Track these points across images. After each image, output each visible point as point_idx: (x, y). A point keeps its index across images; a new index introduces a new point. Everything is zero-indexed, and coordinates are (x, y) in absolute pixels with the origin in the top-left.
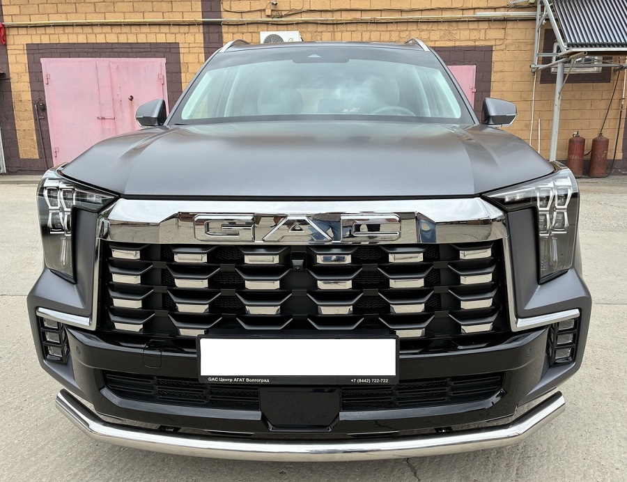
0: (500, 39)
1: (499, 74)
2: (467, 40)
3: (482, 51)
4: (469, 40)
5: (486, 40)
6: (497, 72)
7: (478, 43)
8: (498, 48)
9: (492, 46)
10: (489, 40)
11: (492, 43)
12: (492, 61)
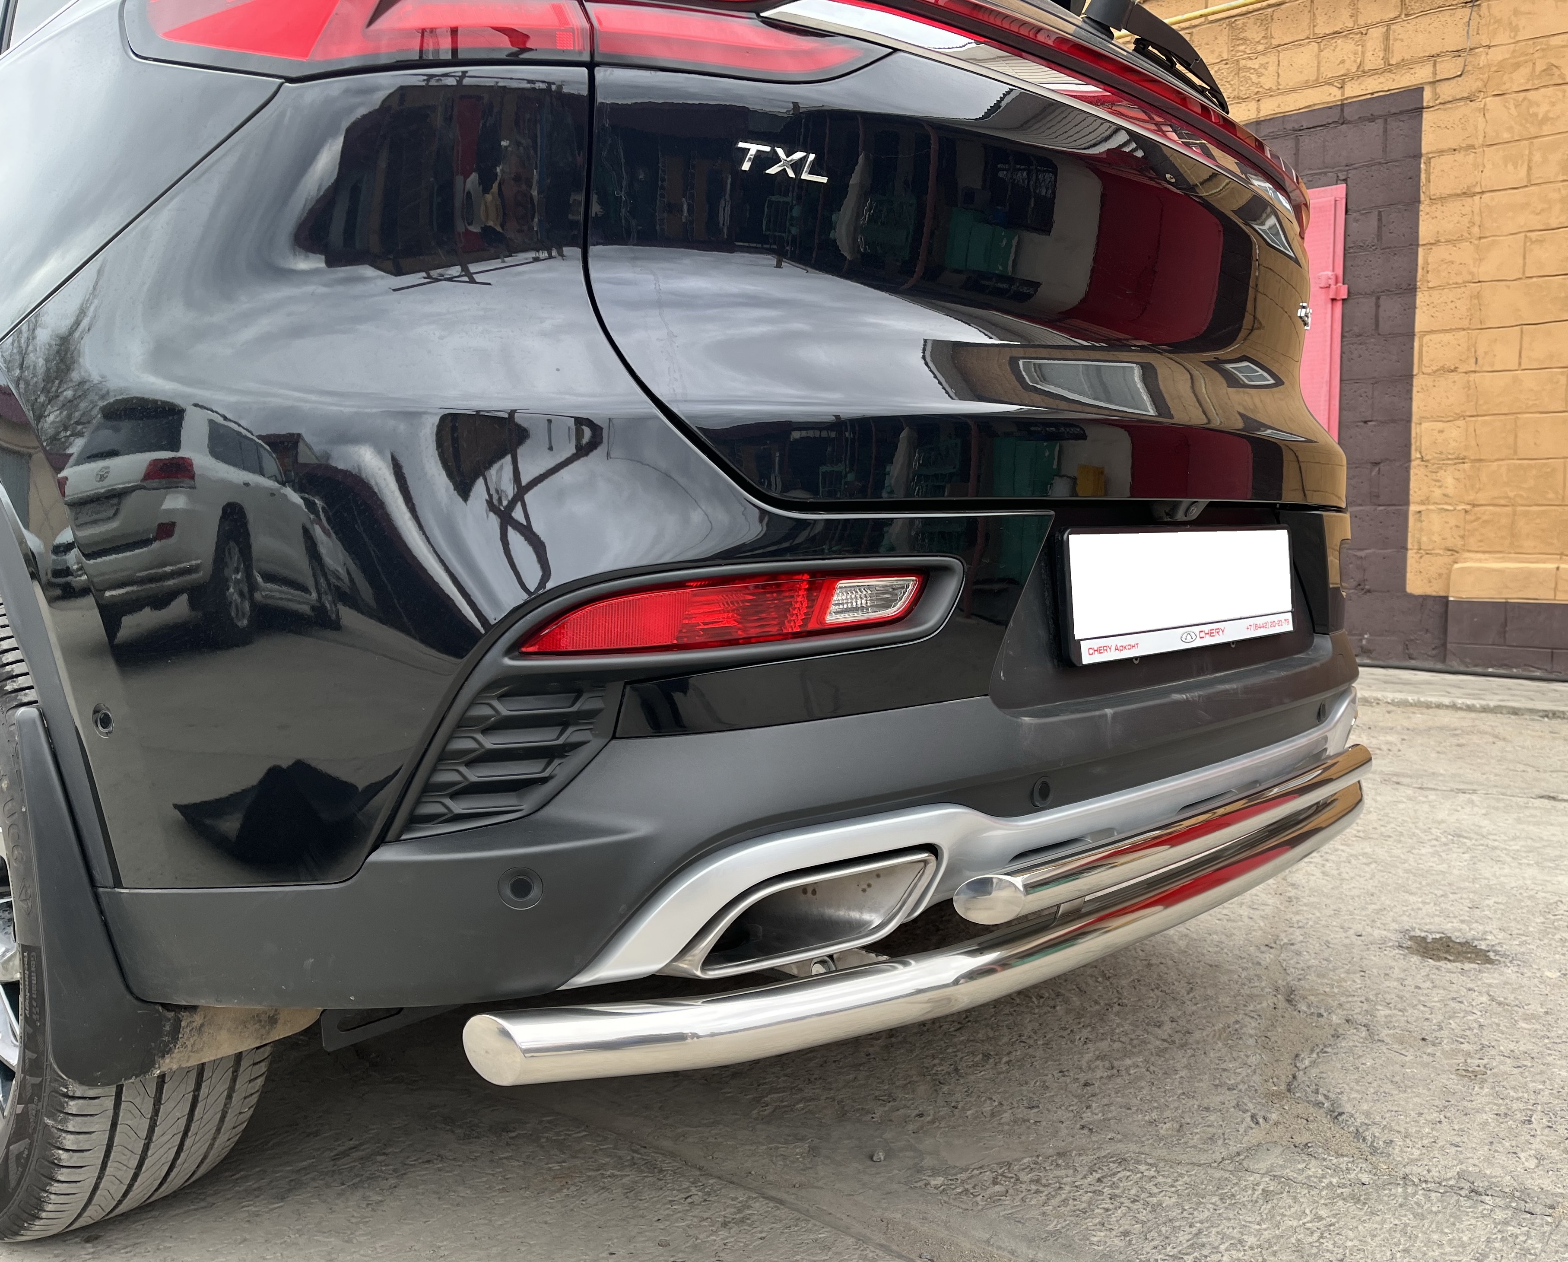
0: (1457, 53)
1: (1454, 206)
2: (1307, 85)
3: (1372, 119)
4: (1317, 83)
5: (1389, 68)
6: (1442, 199)
7: (1354, 90)
8: (1447, 91)
9: (1419, 90)
10: (1405, 64)
11: (1420, 75)
12: (1417, 155)
